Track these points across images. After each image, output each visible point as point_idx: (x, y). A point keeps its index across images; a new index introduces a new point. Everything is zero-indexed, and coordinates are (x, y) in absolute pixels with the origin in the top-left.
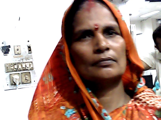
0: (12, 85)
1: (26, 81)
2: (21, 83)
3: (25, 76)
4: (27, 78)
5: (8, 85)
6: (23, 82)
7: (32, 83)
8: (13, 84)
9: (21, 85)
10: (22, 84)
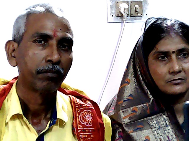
0: (118, 16)
1: (136, 13)
2: (129, 15)
3: (136, 6)
4: (138, 9)
5: (113, 16)
6: (132, 15)
7: (143, 17)
8: (120, 15)
9: (129, 17)
10: (131, 16)
